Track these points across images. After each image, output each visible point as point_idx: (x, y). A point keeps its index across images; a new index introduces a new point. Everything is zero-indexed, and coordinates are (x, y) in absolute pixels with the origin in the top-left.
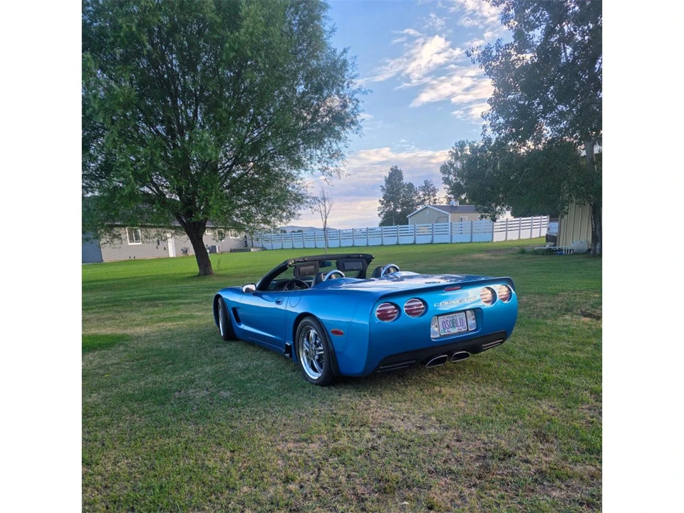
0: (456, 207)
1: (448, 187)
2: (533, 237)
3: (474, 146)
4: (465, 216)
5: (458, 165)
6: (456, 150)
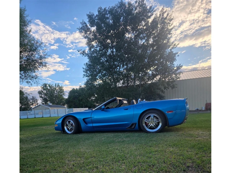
0: (51, 105)
1: (42, 99)
3: (50, 85)
4: (56, 109)
5: (45, 92)
6: (43, 86)
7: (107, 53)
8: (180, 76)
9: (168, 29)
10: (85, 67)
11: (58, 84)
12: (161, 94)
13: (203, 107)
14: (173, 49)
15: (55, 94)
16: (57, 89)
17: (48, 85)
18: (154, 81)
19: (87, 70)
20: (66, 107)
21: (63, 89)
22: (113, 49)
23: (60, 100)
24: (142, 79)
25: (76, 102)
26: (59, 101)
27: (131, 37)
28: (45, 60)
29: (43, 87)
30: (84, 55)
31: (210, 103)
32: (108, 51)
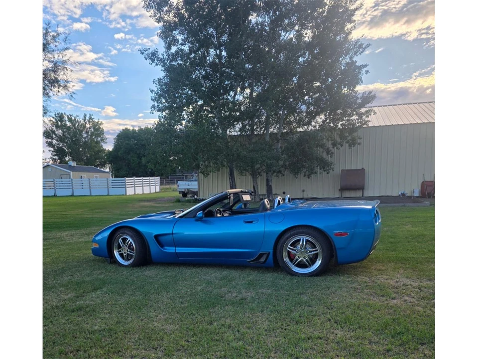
0: (74, 167)
1: (52, 149)
2: (152, 192)
3: (71, 118)
4: (84, 175)
5: (60, 132)
6: (56, 119)
7: (208, 58)
8: (368, 119)
9: (347, 9)
10: (155, 89)
11: (90, 115)
12: (324, 157)
13: (415, 190)
14: (355, 57)
15: (84, 140)
16: (88, 126)
17: (66, 118)
18: (310, 128)
19: (160, 96)
20: (108, 170)
21: (101, 127)
22: (221, 51)
23: (94, 153)
24: (284, 121)
25: (132, 161)
26: (91, 156)
27: (262, 24)
28: (64, 74)
29: (54, 120)
30: (153, 61)
31: (433, 180)
32: (208, 53)
